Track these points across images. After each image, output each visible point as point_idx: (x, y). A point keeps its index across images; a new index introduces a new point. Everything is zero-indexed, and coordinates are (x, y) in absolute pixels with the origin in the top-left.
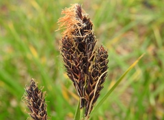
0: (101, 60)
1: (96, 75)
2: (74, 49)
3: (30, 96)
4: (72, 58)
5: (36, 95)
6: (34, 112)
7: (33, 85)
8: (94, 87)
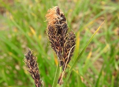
0: (72, 39)
1: (69, 47)
2: (55, 32)
3: (28, 59)
4: (55, 37)
5: (32, 58)
6: (31, 68)
7: (30, 52)
8: (68, 55)
